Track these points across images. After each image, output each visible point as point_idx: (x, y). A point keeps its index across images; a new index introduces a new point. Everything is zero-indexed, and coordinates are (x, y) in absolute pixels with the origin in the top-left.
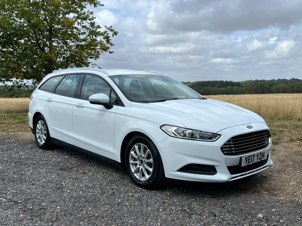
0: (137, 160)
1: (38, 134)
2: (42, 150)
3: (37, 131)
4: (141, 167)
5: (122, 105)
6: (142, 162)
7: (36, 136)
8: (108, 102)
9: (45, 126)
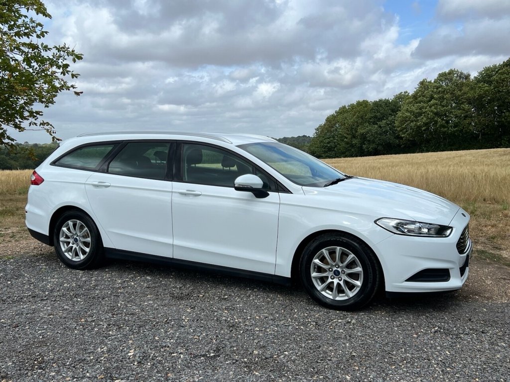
0: (328, 270)
1: (64, 245)
2: (81, 272)
3: (62, 239)
4: (336, 281)
5: (285, 190)
6: (337, 274)
7: (58, 248)
8: (260, 187)
9: (86, 228)
